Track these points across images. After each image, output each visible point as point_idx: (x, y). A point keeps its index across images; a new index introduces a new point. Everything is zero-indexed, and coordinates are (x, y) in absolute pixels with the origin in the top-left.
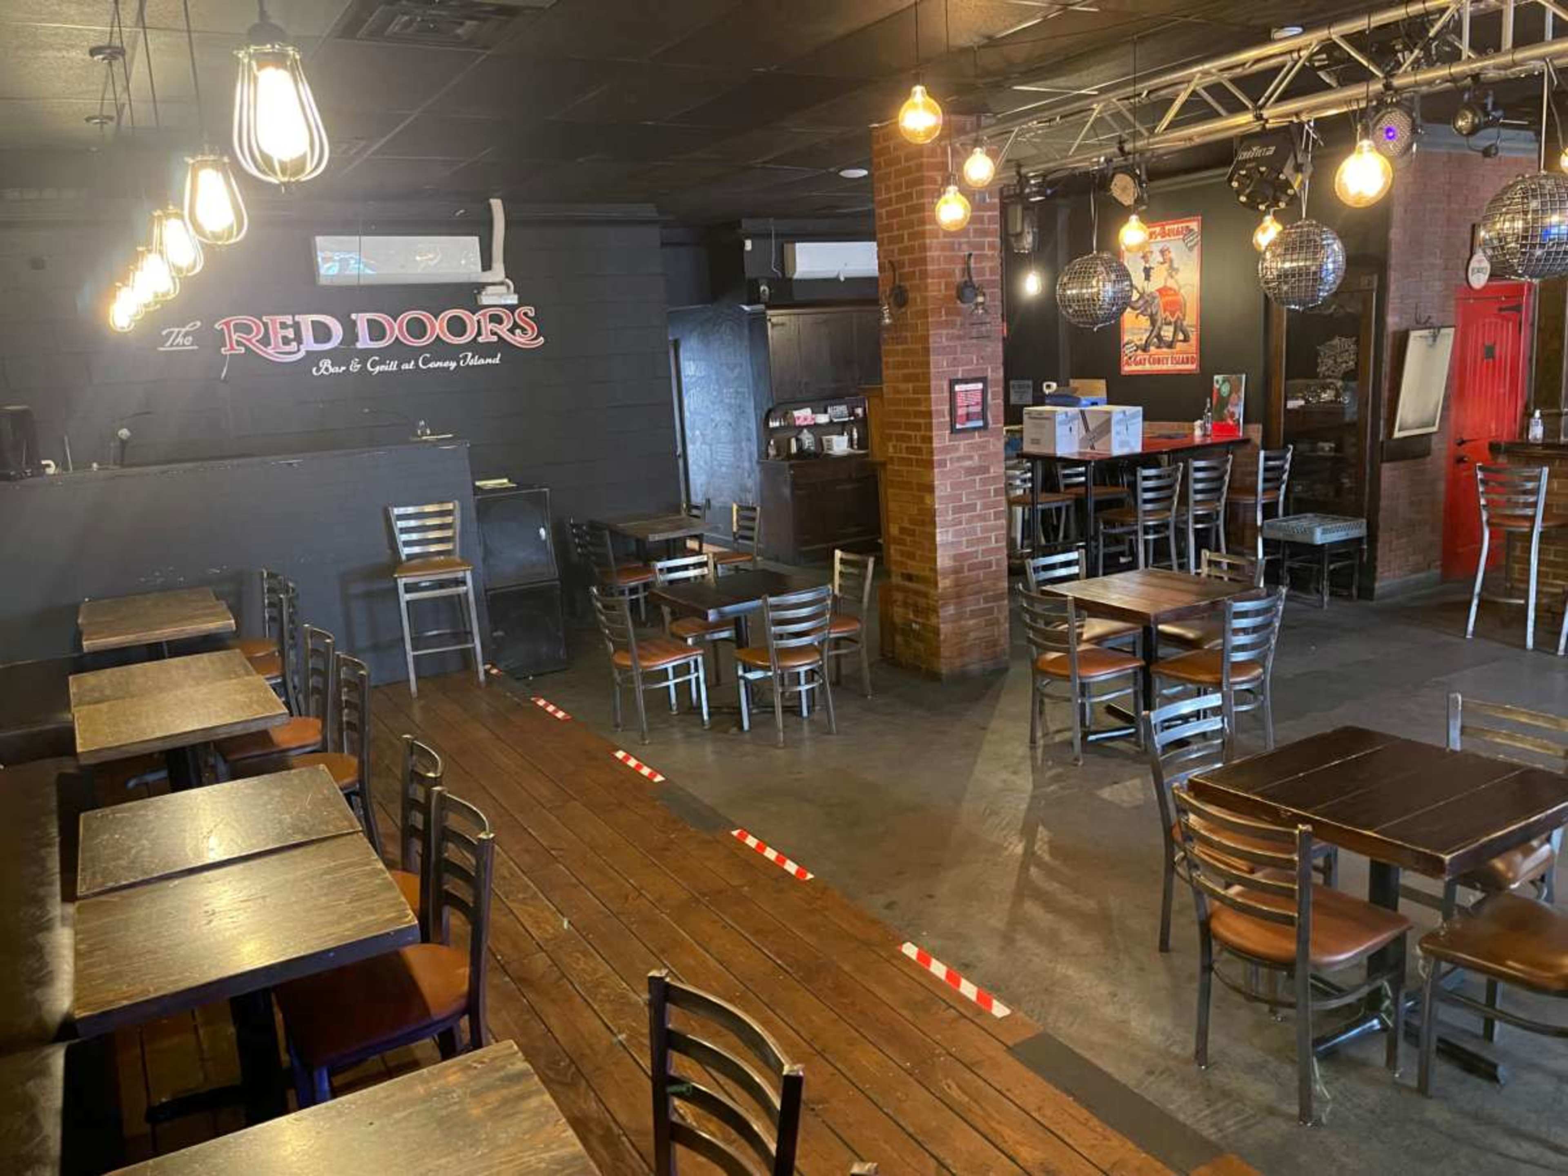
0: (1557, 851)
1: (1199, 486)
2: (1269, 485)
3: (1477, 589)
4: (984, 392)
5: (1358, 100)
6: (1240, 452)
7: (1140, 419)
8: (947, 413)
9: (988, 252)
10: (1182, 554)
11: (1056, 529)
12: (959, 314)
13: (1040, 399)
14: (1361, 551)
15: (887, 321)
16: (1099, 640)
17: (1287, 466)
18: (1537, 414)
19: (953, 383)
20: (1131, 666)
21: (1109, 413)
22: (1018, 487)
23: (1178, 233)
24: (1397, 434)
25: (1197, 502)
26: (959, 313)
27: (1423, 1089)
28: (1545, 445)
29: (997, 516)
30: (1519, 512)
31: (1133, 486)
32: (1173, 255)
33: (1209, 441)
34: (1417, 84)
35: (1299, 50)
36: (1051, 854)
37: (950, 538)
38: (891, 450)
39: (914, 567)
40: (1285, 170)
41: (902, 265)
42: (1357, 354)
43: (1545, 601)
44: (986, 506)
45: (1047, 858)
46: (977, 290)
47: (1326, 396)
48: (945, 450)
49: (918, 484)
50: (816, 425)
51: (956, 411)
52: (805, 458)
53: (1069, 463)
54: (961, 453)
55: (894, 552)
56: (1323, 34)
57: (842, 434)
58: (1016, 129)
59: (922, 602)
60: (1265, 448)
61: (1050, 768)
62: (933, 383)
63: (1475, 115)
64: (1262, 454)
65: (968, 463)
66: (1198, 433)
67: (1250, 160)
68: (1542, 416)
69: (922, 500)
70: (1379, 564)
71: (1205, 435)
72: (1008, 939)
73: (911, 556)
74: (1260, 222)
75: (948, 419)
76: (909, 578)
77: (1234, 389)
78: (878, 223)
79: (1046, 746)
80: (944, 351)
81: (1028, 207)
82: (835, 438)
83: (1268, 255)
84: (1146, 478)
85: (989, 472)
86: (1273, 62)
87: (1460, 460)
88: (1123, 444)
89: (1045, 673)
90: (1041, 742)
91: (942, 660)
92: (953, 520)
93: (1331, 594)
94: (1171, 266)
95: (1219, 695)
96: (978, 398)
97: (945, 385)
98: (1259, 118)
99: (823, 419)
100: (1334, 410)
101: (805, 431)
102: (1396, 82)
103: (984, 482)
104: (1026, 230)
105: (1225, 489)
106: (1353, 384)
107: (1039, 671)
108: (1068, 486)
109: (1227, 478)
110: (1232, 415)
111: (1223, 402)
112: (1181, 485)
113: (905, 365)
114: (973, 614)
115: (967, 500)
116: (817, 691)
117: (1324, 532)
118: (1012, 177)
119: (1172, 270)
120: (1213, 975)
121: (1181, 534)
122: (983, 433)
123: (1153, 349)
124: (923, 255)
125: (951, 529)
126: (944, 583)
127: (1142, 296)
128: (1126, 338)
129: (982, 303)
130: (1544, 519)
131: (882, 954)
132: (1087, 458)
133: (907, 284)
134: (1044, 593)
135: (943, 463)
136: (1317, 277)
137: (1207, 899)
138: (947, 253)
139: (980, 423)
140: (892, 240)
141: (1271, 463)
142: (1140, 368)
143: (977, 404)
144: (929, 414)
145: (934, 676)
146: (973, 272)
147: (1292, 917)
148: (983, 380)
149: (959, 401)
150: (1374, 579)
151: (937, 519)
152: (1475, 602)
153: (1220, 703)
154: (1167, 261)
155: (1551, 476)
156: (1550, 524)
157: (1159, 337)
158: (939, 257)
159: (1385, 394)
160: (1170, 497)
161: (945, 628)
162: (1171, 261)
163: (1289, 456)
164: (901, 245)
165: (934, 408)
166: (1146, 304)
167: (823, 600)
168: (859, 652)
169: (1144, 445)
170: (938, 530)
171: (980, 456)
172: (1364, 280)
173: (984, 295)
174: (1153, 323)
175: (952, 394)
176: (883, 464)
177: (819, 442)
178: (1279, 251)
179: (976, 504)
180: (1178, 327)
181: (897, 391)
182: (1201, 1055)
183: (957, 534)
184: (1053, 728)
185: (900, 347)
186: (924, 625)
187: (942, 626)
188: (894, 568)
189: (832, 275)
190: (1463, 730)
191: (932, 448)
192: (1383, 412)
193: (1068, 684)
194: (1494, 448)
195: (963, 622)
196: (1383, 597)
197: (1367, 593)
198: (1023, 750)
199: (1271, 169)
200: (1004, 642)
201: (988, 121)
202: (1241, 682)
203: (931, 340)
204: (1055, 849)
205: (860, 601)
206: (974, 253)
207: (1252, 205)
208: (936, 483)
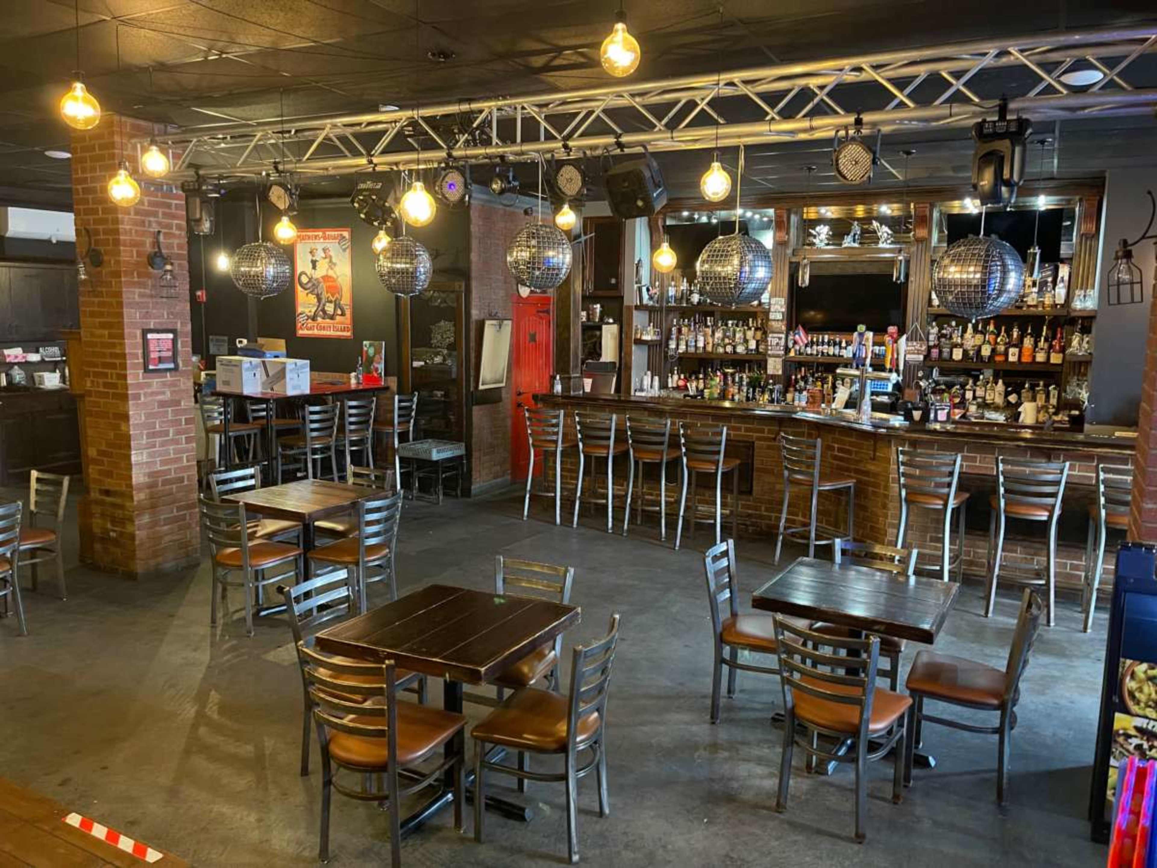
0: (558, 655)
1: (352, 419)
2: (402, 419)
3: (529, 488)
4: (174, 341)
5: (432, 161)
6: (382, 396)
7: (308, 369)
8: (140, 355)
9: (175, 231)
10: (342, 468)
11: (247, 452)
12: (150, 278)
13: (234, 351)
14: (462, 464)
15: (83, 277)
16: (270, 536)
17: (414, 407)
18: (558, 377)
19: (145, 332)
20: (292, 555)
21: (284, 363)
22: (216, 418)
23: (335, 238)
24: (481, 387)
25: (351, 431)
26: (149, 276)
27: (478, 839)
28: (563, 397)
29: (188, 440)
30: (549, 438)
31: (304, 418)
32: (332, 253)
33: (361, 387)
34: (467, 157)
35: (395, 122)
36: (219, 713)
37: (145, 458)
38: (89, 384)
39: (110, 484)
40: (389, 200)
41: (97, 232)
42: (455, 333)
43: (565, 493)
44: (178, 433)
45: (215, 716)
46: (166, 260)
47: (438, 360)
48: (140, 386)
49: (114, 414)
50: (27, 363)
51: (148, 356)
52: (14, 391)
53: (255, 400)
54: (155, 388)
55: (93, 471)
56: (409, 113)
57: (55, 371)
58: (195, 140)
59: (119, 513)
60: (398, 394)
61: (228, 641)
62: (127, 331)
63: (502, 181)
64: (397, 398)
65: (160, 397)
66: (353, 381)
67: (365, 190)
68: (561, 379)
69: (117, 427)
70: (474, 473)
71: (358, 383)
72: (173, 793)
73: (109, 474)
74: (376, 234)
75: (141, 360)
76: (107, 493)
77: (377, 352)
78: (74, 197)
79: (225, 624)
80: (138, 305)
81: (205, 201)
82: (47, 375)
83: (381, 258)
84: (312, 413)
85: (180, 405)
86: (380, 127)
87: (519, 405)
88: (294, 388)
89: (224, 566)
90: (220, 622)
91: (138, 561)
92: (147, 443)
93: (444, 494)
94: (331, 261)
95: (345, 571)
96: (170, 345)
97: (139, 333)
98: (371, 162)
99: (34, 357)
100: (443, 370)
101: (16, 367)
102: (455, 153)
103: (176, 413)
104: (204, 218)
105: (372, 421)
106: (455, 353)
107: (217, 564)
108: (255, 419)
109: (372, 414)
110: (376, 370)
111: (370, 361)
112: (339, 419)
113: (101, 314)
114: (167, 521)
115: (160, 427)
116: (9, 598)
117: (438, 452)
118: (192, 176)
119: (332, 264)
120: (332, 787)
121: (340, 454)
122: (173, 373)
123: (319, 319)
124: (115, 226)
125: (145, 452)
126: (139, 497)
127: (310, 280)
128: (300, 310)
129: (171, 271)
130: (563, 442)
131: (46, 828)
132: (268, 396)
133: (102, 249)
134: (224, 501)
135: (137, 397)
136: (412, 275)
137: (327, 728)
138: (138, 228)
139: (171, 366)
140: (87, 212)
141: (403, 404)
142: (310, 332)
143: (168, 350)
144: (124, 356)
145: (131, 576)
146: (161, 246)
147: (383, 731)
148: (173, 331)
149: (152, 347)
150: (471, 484)
151: (132, 443)
152: (528, 496)
153: (346, 576)
154: (327, 256)
155: (565, 415)
156: (567, 445)
157: (324, 311)
158: (131, 229)
159: (473, 360)
160: (331, 427)
161: (140, 535)
162: (331, 257)
163: (415, 399)
164: (96, 217)
165: (127, 351)
166: (313, 287)
167: (13, 515)
168: (54, 560)
169: (311, 389)
170: (133, 452)
171: (172, 393)
172: (457, 284)
173: (172, 264)
174: (319, 300)
175: (145, 342)
176: (82, 396)
177: (31, 378)
178: (389, 255)
179: (168, 431)
180: (337, 305)
181: (92, 335)
182: (324, 853)
183: (150, 455)
184: (232, 609)
185: (96, 300)
186: (121, 534)
187: (137, 532)
188: (92, 486)
189: (45, 237)
190: (504, 580)
191: (126, 384)
192: (472, 373)
193: (241, 572)
194: (535, 397)
195: (158, 528)
196: (475, 496)
197: (467, 492)
198: (204, 630)
199: (380, 199)
200: (196, 542)
201: (174, 131)
202: (373, 560)
203: (124, 296)
204: (223, 709)
205: (56, 515)
206: (163, 230)
207: (369, 221)
208: (131, 413)
